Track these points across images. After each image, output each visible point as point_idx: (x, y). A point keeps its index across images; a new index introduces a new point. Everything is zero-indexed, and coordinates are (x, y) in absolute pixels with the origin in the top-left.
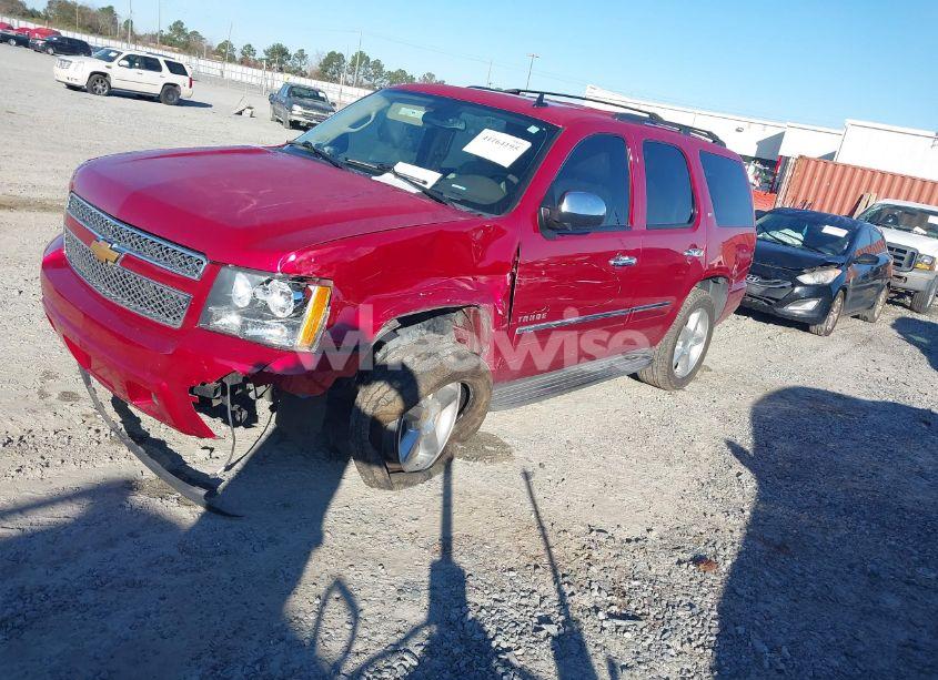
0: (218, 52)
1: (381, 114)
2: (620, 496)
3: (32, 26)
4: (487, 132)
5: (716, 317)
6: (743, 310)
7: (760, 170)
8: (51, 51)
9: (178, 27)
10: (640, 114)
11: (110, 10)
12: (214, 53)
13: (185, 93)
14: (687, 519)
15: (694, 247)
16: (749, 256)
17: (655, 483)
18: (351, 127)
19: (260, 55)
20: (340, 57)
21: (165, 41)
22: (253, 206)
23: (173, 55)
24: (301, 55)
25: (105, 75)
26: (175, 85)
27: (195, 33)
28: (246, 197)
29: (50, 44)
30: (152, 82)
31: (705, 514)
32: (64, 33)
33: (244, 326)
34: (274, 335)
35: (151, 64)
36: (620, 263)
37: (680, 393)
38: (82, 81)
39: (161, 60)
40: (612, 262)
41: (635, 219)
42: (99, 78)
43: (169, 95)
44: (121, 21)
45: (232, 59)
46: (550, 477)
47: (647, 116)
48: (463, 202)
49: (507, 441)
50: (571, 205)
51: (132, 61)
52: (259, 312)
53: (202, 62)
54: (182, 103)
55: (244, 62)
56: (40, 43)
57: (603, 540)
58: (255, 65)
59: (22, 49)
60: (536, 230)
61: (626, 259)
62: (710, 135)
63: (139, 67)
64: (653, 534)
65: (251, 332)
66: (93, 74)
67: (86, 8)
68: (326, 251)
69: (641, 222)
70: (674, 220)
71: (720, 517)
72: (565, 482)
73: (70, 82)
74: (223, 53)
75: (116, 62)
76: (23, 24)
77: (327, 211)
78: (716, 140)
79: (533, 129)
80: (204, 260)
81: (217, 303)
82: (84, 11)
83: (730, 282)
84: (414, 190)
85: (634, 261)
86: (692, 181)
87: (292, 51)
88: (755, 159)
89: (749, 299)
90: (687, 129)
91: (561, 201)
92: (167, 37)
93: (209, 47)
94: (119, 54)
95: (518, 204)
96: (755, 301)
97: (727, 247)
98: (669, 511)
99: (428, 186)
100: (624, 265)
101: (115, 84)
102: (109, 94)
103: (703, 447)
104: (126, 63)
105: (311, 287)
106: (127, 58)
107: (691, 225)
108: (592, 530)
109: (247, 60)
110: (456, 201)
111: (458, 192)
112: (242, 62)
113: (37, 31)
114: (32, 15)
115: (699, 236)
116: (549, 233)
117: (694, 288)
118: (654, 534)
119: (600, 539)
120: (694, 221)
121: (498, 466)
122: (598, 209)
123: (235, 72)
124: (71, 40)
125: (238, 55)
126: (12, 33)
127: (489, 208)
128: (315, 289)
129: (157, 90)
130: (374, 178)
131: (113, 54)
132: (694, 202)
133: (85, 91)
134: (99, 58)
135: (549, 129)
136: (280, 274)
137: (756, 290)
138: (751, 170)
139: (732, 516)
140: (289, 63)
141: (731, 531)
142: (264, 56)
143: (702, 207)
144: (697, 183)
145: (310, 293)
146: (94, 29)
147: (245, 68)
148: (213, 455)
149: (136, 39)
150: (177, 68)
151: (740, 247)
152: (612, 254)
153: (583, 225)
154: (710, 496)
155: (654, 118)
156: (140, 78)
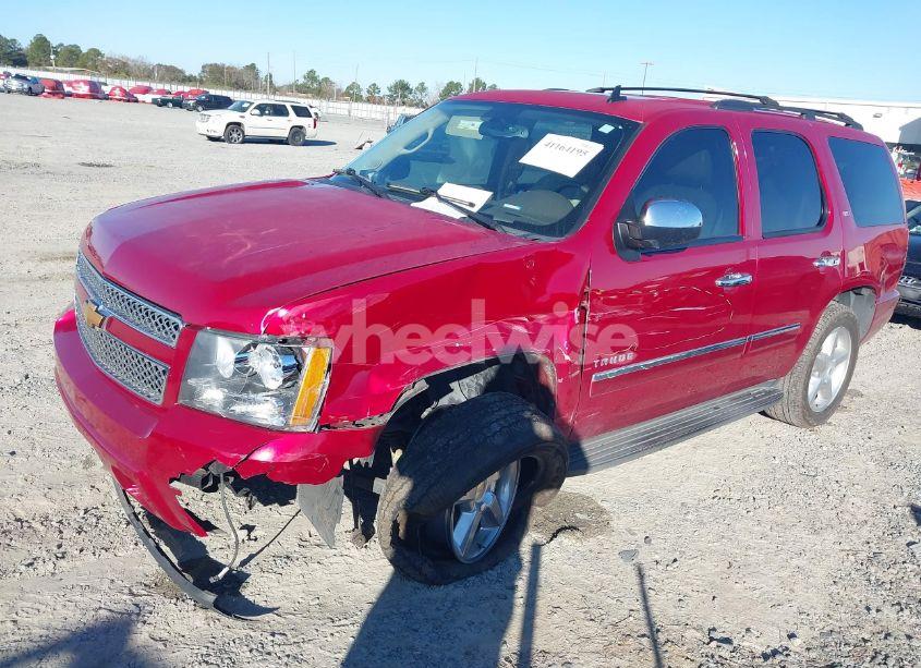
0: (347, 93)
1: (440, 130)
2: (750, 583)
3: (187, 89)
4: (550, 137)
5: (862, 334)
6: (898, 318)
7: (904, 157)
8: (200, 108)
9: (311, 76)
10: (747, 100)
11: (252, 67)
12: (343, 95)
13: (310, 134)
14: (843, 617)
15: (827, 254)
16: (902, 257)
17: (795, 562)
18: (406, 148)
19: (385, 92)
20: (458, 86)
21: (301, 89)
22: (247, 250)
23: (299, 100)
24: (422, 88)
25: (239, 124)
26: (301, 127)
27: (326, 80)
28: (244, 240)
29: (199, 103)
30: (280, 126)
31: (868, 609)
32: (212, 92)
33: (228, 402)
34: (264, 412)
35: (279, 111)
36: (732, 282)
37: (824, 429)
38: (220, 131)
39: (288, 106)
40: (719, 282)
41: (747, 226)
42: (235, 127)
43: (296, 137)
44: (262, 75)
45: (359, 99)
46: (657, 557)
47: (758, 101)
48: (515, 225)
49: (605, 505)
50: (655, 217)
51: (262, 109)
52: (247, 383)
53: (331, 104)
54: (307, 143)
55: (371, 100)
56: (191, 102)
57: (726, 654)
58: (380, 102)
59: (178, 110)
60: (613, 252)
61: (738, 277)
62: (841, 117)
63: (269, 114)
64: (796, 644)
65: (239, 409)
66: (228, 125)
67: (232, 68)
68: (322, 303)
69: (755, 229)
70: (799, 225)
71: (889, 613)
72: (675, 565)
73: (210, 134)
74: (352, 94)
75: (248, 111)
76: (181, 88)
77: (333, 251)
78: (849, 122)
79: (607, 129)
80: (179, 322)
81: (197, 375)
82: (231, 71)
83: (876, 292)
84: (458, 215)
85: (749, 278)
86: (820, 174)
87: (413, 85)
88: (898, 145)
89: (904, 305)
90: (809, 114)
91: (644, 211)
92: (304, 85)
93: (339, 90)
94: (251, 104)
95: (587, 220)
96: (911, 305)
97: (871, 248)
98: (816, 602)
99: (475, 210)
100: (738, 284)
101: (249, 132)
102: (244, 142)
103: (860, 506)
104: (257, 112)
105: (306, 349)
106: (259, 107)
107: (819, 229)
108: (712, 639)
109: (373, 98)
110: (505, 224)
111: (509, 212)
112: (368, 101)
113: (191, 92)
114: (189, 80)
115: (833, 241)
116: (631, 253)
117: (832, 302)
118: (797, 642)
119: (722, 654)
120: (825, 224)
121: (591, 543)
122: (693, 220)
123: (363, 110)
124: (216, 97)
125: (365, 94)
126: (170, 97)
127: (549, 230)
128: (309, 351)
129: (285, 134)
130: (414, 205)
131: (245, 105)
132: (825, 199)
133: (224, 141)
134: (234, 110)
135: (626, 126)
136: (265, 336)
137: (911, 294)
138: (894, 155)
139: (907, 612)
140: (411, 96)
141: (909, 637)
142: (389, 93)
143: (835, 206)
144: (827, 175)
145: (303, 355)
146: (239, 85)
147: (370, 106)
148: (253, 535)
149: (275, 90)
150: (302, 112)
151: (886, 247)
152: (720, 271)
153: (674, 241)
154: (873, 578)
155: (765, 101)
156: (270, 124)
